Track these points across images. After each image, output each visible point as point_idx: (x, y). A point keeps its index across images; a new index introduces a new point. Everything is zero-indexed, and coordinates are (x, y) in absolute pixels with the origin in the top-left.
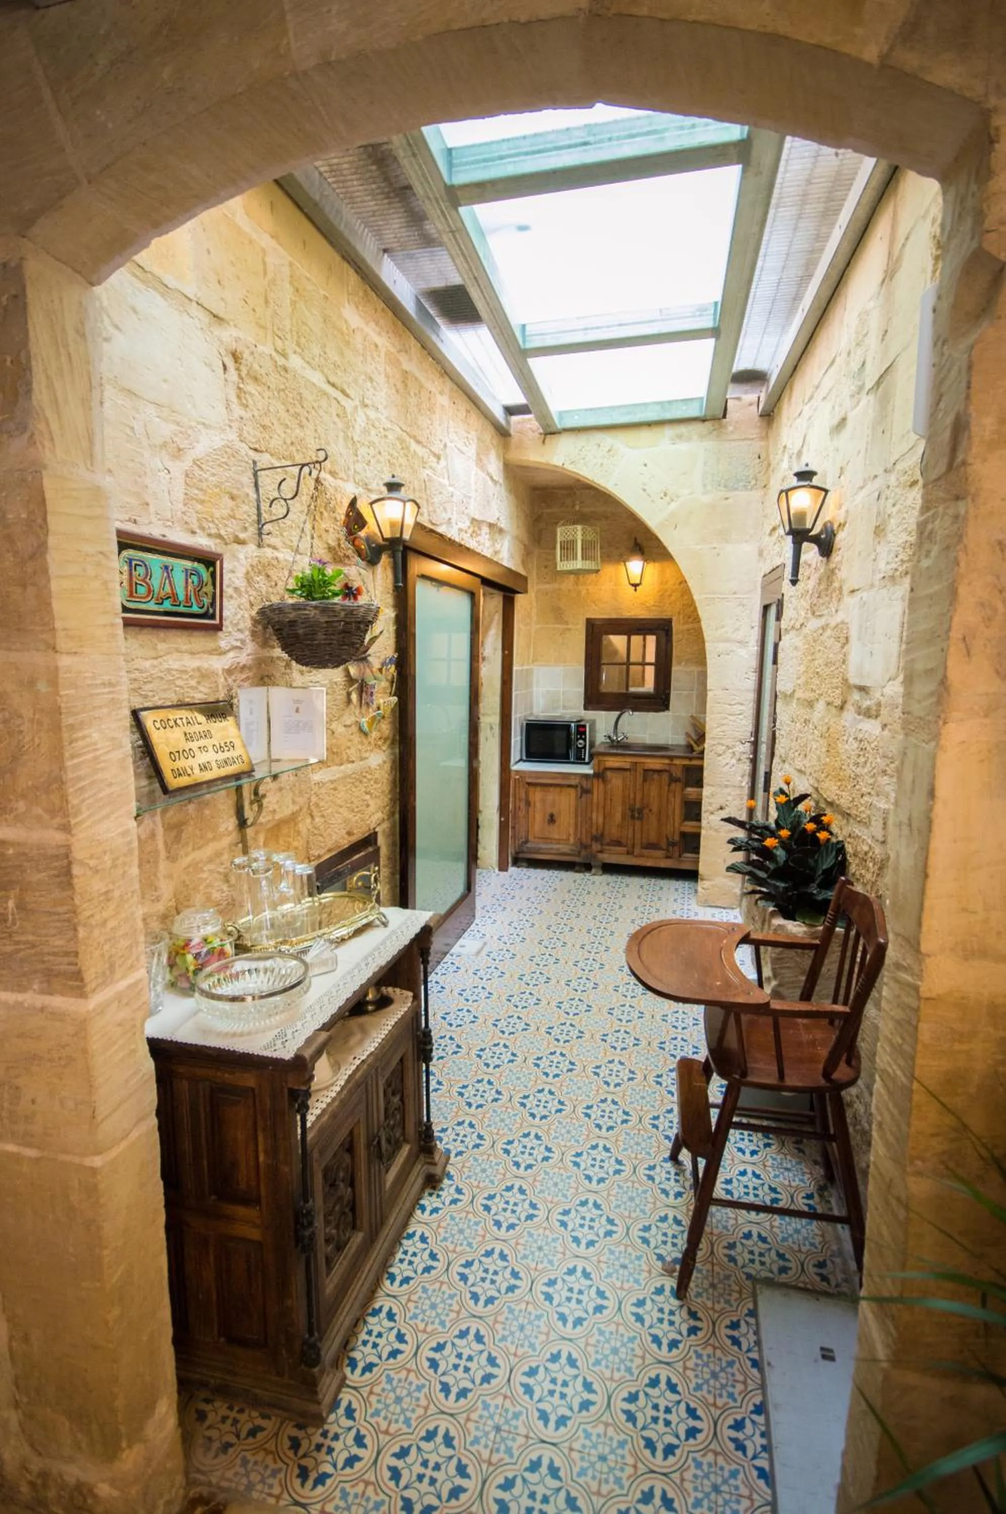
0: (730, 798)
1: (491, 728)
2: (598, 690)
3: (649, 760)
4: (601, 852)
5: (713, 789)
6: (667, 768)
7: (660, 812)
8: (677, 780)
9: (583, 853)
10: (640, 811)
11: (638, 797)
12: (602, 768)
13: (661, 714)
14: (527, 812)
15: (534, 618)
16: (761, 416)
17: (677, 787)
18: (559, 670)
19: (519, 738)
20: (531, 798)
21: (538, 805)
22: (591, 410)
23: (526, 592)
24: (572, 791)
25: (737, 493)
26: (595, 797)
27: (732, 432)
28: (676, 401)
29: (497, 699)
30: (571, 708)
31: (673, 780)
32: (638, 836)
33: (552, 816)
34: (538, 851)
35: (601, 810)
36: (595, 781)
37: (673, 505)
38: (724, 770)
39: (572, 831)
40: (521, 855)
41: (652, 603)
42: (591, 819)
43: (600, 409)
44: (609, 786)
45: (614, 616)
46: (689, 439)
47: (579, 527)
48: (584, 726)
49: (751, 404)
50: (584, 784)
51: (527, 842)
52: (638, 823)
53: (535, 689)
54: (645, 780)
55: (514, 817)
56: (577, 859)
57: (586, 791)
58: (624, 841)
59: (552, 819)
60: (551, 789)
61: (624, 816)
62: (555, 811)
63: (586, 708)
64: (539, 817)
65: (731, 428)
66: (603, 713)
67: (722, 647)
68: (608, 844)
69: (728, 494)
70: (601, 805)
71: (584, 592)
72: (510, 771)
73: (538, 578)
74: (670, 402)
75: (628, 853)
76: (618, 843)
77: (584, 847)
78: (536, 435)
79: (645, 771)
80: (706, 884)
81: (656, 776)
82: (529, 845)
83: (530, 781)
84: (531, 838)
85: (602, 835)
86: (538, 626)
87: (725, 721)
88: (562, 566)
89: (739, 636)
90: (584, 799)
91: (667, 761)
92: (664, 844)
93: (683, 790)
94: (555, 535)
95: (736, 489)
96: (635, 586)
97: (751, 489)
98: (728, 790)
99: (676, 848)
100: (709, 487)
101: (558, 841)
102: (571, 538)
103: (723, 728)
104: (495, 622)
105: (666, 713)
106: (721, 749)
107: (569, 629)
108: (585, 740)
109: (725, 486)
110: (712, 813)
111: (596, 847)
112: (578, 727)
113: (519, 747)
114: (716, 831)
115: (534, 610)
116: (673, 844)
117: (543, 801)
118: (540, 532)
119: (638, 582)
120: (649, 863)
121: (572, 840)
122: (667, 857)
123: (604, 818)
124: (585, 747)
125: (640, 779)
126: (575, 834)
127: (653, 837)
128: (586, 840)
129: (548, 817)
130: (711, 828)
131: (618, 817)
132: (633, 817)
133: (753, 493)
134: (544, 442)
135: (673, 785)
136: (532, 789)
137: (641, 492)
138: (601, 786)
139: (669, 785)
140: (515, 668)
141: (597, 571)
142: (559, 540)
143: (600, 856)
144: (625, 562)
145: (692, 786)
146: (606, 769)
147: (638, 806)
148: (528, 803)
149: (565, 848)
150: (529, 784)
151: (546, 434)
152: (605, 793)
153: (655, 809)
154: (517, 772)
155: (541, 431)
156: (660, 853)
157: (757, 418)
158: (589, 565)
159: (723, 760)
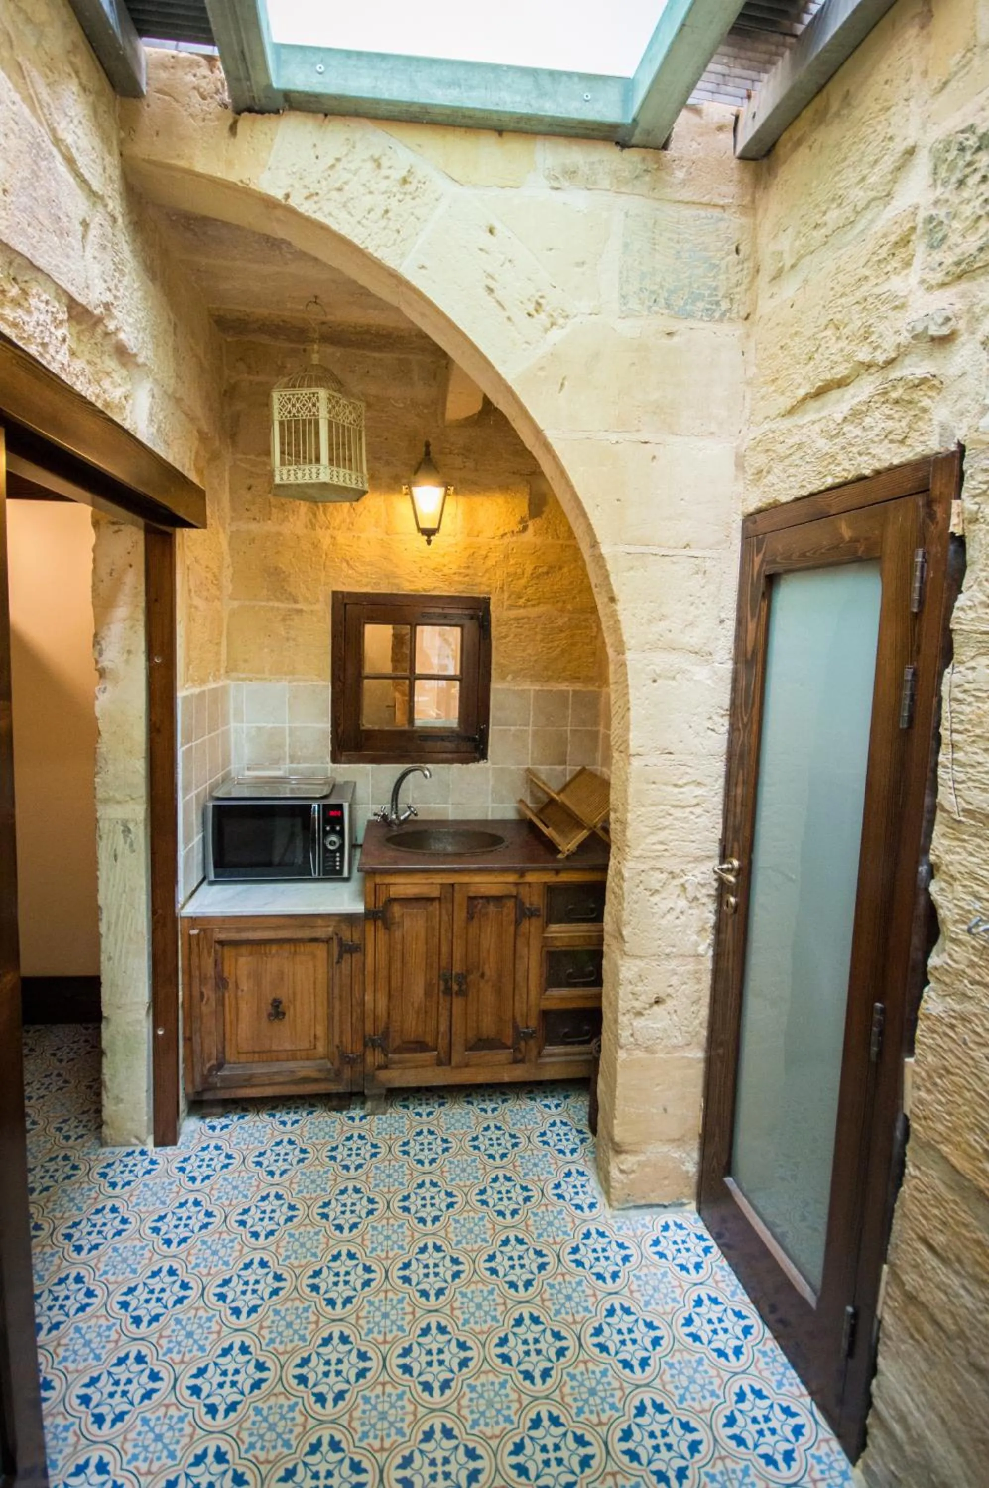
0: (674, 980)
1: (127, 831)
2: (357, 725)
3: (477, 879)
4: (385, 1067)
5: (641, 964)
6: (514, 891)
7: (500, 976)
8: (533, 913)
9: (347, 1073)
10: (462, 978)
11: (458, 954)
12: (383, 898)
13: (472, 766)
14: (221, 1002)
15: (228, 588)
16: (741, 158)
17: (531, 926)
18: (281, 687)
19: (197, 839)
20: (228, 970)
21: (245, 985)
22: (359, 54)
23: (203, 524)
24: (321, 951)
25: (691, 323)
26: (369, 960)
27: (683, 183)
28: (570, 75)
29: (139, 766)
30: (305, 760)
31: (524, 913)
32: (458, 1027)
33: (277, 1004)
34: (249, 1081)
35: (382, 983)
36: (370, 927)
37: (555, 335)
38: (664, 922)
39: (320, 1030)
40: (207, 1096)
41: (455, 568)
42: (363, 1003)
43: (383, 57)
44: (398, 934)
45: (384, 589)
46: (590, 185)
47: (323, 393)
48: (340, 807)
49: (720, 129)
50: (346, 935)
51: (220, 1066)
52: (458, 1003)
53: (233, 725)
54: (470, 917)
55: (188, 1017)
56: (334, 1088)
57: (348, 949)
58: (429, 1039)
59: (277, 1011)
60: (274, 949)
61: (428, 994)
62: (283, 994)
63: (335, 760)
64: (246, 1010)
65: (680, 174)
66: (369, 767)
67: (661, 661)
68: (398, 1050)
69: (673, 325)
70: (383, 973)
71: (326, 542)
72: (175, 919)
73: (234, 509)
74: (552, 74)
75: (440, 1063)
76: (420, 1046)
77: (346, 1059)
78: (212, 106)
79: (471, 898)
80: (629, 1161)
81: (492, 908)
82: (224, 1073)
83: (223, 936)
84: (230, 1055)
85: (386, 1034)
86: (236, 604)
87: (666, 822)
88: (283, 474)
89: (694, 638)
90: (345, 966)
91: (512, 878)
92: (508, 1038)
93: (544, 931)
94: (268, 405)
95: (690, 316)
96: (429, 533)
97: (721, 320)
98: (673, 964)
99: (532, 1042)
100: (634, 304)
101: (292, 1056)
102: (304, 415)
103: (662, 835)
104: (127, 589)
105: (481, 764)
106: (655, 879)
107: (300, 611)
108: (341, 834)
109: (668, 306)
110: (639, 1014)
111: (373, 1058)
112: (326, 808)
113: (198, 857)
114: (648, 1050)
115: (228, 573)
116: (529, 1036)
117: (256, 977)
118: (236, 419)
119: (432, 525)
120: (481, 1077)
121: (321, 1049)
122: (516, 1061)
123: (390, 997)
124: (342, 846)
125: (460, 915)
126: (329, 1041)
127: (488, 1027)
128: (353, 1047)
129: (267, 1008)
130: (637, 1044)
131: (418, 990)
132: (448, 991)
133: (725, 328)
134: (233, 129)
135: (525, 925)
136: (228, 952)
137: (484, 293)
138: (382, 934)
139: (517, 923)
140: (181, 694)
141: (359, 494)
142: (276, 417)
143: (383, 1075)
144: (410, 485)
145: (559, 921)
146: (391, 901)
147: (457, 968)
148: (221, 982)
149: (304, 1068)
150: (222, 943)
151: (238, 112)
152: (391, 948)
153: (490, 969)
154: (194, 921)
155: (226, 97)
156: (504, 1055)
157: (735, 163)
158: (343, 477)
159: (661, 903)
